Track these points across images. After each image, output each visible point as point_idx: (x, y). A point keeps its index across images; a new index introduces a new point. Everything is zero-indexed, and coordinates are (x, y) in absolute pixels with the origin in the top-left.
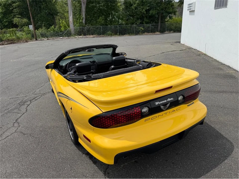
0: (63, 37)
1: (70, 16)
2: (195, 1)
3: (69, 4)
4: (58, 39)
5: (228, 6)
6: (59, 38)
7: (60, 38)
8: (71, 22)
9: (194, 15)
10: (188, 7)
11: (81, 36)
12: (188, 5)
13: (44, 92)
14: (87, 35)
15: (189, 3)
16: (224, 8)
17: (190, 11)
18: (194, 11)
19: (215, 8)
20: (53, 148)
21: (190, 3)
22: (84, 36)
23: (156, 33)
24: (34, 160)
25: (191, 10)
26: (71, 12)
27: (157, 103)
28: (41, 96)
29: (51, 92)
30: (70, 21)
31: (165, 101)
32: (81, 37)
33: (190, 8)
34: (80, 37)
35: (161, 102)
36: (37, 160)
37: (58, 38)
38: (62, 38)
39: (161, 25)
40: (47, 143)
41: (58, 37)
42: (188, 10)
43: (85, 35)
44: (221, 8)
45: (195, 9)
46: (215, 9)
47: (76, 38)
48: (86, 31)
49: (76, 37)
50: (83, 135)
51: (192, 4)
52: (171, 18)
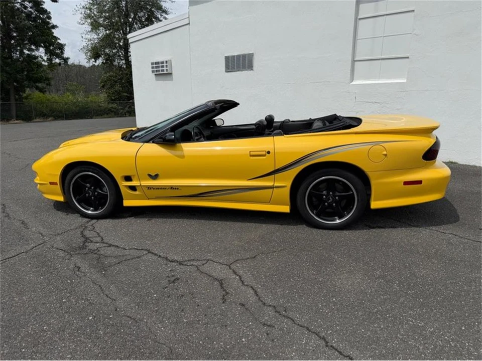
2: (169, 59)
5: (254, 68)
9: (172, 80)
15: (156, 61)
16: (246, 71)
17: (155, 74)
18: (171, 74)
19: (226, 70)
21: (160, 60)
23: (12, 122)
25: (165, 72)
33: (160, 69)
39: (16, 104)
42: (153, 72)
44: (241, 71)
45: (172, 72)
46: (226, 72)
50: (403, 183)
51: (165, 63)
52: (42, 90)
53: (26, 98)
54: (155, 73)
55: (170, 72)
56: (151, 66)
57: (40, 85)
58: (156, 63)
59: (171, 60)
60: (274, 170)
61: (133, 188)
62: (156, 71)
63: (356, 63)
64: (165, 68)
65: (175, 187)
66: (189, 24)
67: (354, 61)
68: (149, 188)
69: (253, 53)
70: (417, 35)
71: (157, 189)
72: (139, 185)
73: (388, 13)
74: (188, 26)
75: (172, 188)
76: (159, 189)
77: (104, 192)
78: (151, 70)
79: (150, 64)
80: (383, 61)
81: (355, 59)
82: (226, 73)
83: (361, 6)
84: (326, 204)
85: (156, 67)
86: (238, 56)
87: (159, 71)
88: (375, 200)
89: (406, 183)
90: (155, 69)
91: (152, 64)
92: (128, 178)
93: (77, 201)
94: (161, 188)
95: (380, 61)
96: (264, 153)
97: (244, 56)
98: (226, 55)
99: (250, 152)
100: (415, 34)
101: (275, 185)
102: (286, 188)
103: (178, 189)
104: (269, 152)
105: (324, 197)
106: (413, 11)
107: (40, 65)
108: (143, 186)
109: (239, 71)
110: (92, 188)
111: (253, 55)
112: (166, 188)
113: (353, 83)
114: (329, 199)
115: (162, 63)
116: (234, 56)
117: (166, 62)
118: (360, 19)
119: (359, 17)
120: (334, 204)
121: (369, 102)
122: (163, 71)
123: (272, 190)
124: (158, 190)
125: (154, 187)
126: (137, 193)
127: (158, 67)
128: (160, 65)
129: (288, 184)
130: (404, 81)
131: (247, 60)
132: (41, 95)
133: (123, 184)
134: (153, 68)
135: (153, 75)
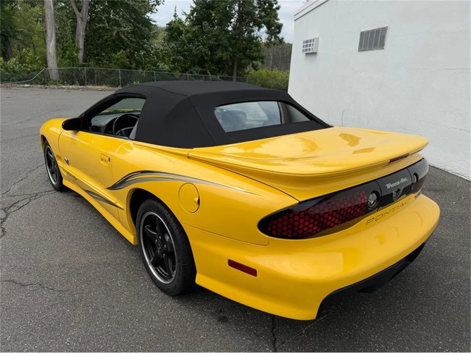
0: (32, 84)
1: (50, 41)
2: (317, 37)
3: (49, 16)
4: (19, 88)
5: (385, 46)
6: (21, 85)
7: (24, 87)
8: (52, 55)
10: (304, 46)
11: (74, 87)
12: (304, 43)
13: (35, 192)
14: (87, 85)
15: (307, 40)
16: (377, 51)
17: (306, 54)
18: (316, 53)
19: (359, 49)
20: (118, 311)
21: (309, 38)
22: (80, 85)
24: (80, 344)
25: (311, 51)
26: (51, 34)
27: (389, 186)
28: (30, 200)
29: (51, 191)
30: (50, 53)
31: (398, 183)
32: (73, 89)
33: (308, 48)
34: (71, 87)
35: (394, 185)
36: (88, 341)
37: (18, 86)
38: (30, 87)
40: (96, 299)
41: (19, 84)
42: (303, 51)
43: (84, 85)
44: (372, 50)
45: (317, 50)
46: (359, 51)
47: (62, 88)
48: (84, 77)
49: (63, 86)
51: (312, 41)
52: (255, 68)
53: (248, 73)
55: (315, 51)
56: (302, 45)
57: (254, 62)
58: (307, 42)
59: (318, 38)
62: (306, 50)
64: (311, 47)
65: (75, 178)
69: (387, 27)
78: (302, 49)
79: (303, 42)
82: (359, 53)
85: (307, 46)
86: (373, 31)
90: (305, 48)
97: (378, 31)
98: (362, 31)
104: (109, 160)
107: (258, 45)
109: (370, 50)
111: (387, 30)
115: (310, 41)
116: (369, 31)
117: (314, 40)
122: (309, 49)
123: (117, 208)
128: (309, 44)
129: (124, 207)
131: (380, 36)
132: (253, 71)
135: (304, 55)
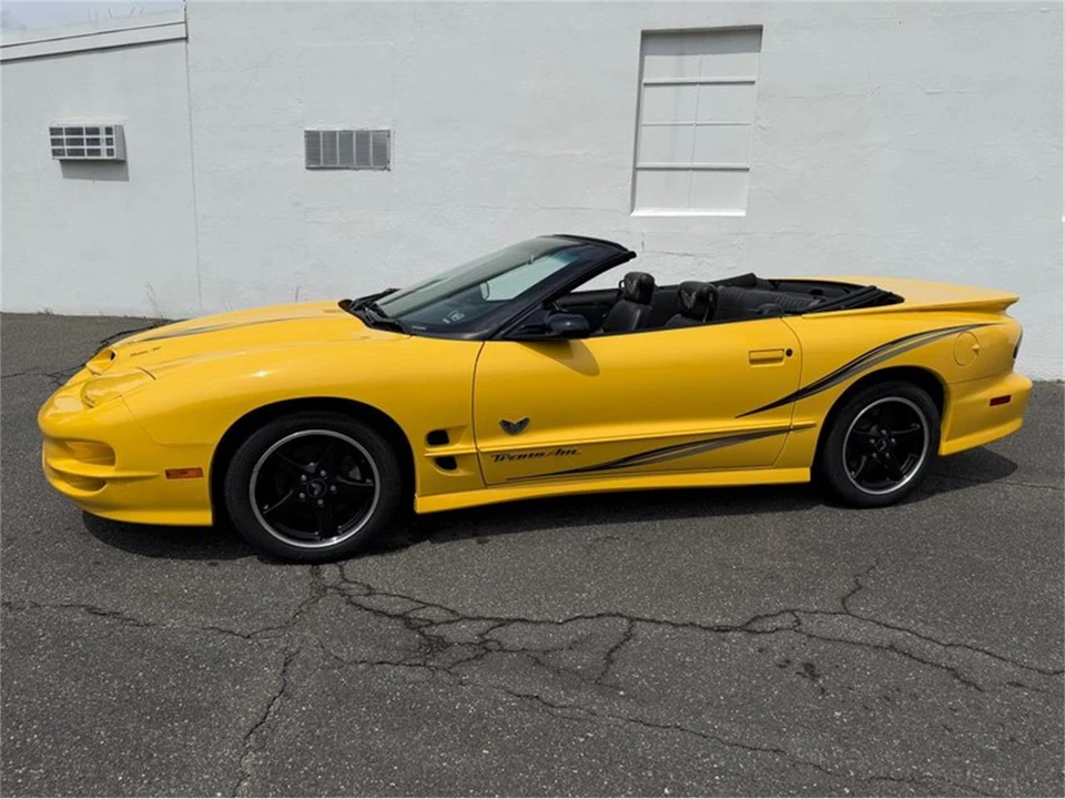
5: (392, 165)
9: (126, 179)
10: (57, 140)
12: (56, 133)
15: (71, 126)
16: (370, 172)
17: (61, 161)
18: (123, 162)
19: (308, 164)
21: (83, 124)
25: (104, 157)
33: (85, 147)
42: (55, 153)
44: (355, 169)
45: (126, 157)
46: (308, 168)
50: (988, 403)
51: (103, 131)
54: (67, 157)
55: (122, 158)
56: (48, 137)
58: (71, 131)
59: (121, 128)
60: (795, 390)
61: (447, 463)
62: (70, 152)
63: (639, 173)
64: (102, 146)
65: (567, 449)
66: (186, 39)
67: (636, 169)
68: (499, 456)
69: (389, 131)
70: (764, 129)
71: (520, 457)
72: (475, 451)
73: (703, 79)
74: (183, 43)
75: (560, 451)
76: (525, 456)
77: (354, 480)
78: (50, 148)
79: (47, 132)
80: (695, 173)
81: (640, 165)
82: (310, 172)
83: (647, 58)
84: (875, 455)
85: (75, 142)
86: (347, 135)
87: (81, 152)
88: (948, 440)
89: (995, 402)
90: (66, 147)
91: (54, 131)
92: (438, 437)
93: (266, 518)
94: (531, 455)
95: (690, 172)
96: (779, 354)
97: (363, 136)
98: (308, 129)
99: (750, 352)
100: (760, 126)
101: (794, 424)
102: (813, 429)
103: (574, 452)
104: (789, 353)
105: (873, 441)
106: (753, 83)
108: (482, 453)
109: (347, 168)
110: (323, 473)
111: (389, 136)
112: (542, 454)
113: (635, 214)
114: (882, 445)
115: (95, 131)
116: (335, 132)
117: (109, 130)
118: (646, 85)
119: (645, 80)
120: (887, 455)
121: (672, 254)
122: (95, 152)
123: (785, 435)
124: (521, 461)
125: (512, 454)
126: (460, 473)
127: (80, 142)
128: (85, 137)
129: (819, 420)
130: (743, 214)
131: (371, 145)
133: (424, 454)
134: (54, 142)
135: (55, 164)
